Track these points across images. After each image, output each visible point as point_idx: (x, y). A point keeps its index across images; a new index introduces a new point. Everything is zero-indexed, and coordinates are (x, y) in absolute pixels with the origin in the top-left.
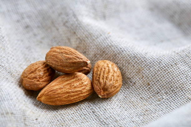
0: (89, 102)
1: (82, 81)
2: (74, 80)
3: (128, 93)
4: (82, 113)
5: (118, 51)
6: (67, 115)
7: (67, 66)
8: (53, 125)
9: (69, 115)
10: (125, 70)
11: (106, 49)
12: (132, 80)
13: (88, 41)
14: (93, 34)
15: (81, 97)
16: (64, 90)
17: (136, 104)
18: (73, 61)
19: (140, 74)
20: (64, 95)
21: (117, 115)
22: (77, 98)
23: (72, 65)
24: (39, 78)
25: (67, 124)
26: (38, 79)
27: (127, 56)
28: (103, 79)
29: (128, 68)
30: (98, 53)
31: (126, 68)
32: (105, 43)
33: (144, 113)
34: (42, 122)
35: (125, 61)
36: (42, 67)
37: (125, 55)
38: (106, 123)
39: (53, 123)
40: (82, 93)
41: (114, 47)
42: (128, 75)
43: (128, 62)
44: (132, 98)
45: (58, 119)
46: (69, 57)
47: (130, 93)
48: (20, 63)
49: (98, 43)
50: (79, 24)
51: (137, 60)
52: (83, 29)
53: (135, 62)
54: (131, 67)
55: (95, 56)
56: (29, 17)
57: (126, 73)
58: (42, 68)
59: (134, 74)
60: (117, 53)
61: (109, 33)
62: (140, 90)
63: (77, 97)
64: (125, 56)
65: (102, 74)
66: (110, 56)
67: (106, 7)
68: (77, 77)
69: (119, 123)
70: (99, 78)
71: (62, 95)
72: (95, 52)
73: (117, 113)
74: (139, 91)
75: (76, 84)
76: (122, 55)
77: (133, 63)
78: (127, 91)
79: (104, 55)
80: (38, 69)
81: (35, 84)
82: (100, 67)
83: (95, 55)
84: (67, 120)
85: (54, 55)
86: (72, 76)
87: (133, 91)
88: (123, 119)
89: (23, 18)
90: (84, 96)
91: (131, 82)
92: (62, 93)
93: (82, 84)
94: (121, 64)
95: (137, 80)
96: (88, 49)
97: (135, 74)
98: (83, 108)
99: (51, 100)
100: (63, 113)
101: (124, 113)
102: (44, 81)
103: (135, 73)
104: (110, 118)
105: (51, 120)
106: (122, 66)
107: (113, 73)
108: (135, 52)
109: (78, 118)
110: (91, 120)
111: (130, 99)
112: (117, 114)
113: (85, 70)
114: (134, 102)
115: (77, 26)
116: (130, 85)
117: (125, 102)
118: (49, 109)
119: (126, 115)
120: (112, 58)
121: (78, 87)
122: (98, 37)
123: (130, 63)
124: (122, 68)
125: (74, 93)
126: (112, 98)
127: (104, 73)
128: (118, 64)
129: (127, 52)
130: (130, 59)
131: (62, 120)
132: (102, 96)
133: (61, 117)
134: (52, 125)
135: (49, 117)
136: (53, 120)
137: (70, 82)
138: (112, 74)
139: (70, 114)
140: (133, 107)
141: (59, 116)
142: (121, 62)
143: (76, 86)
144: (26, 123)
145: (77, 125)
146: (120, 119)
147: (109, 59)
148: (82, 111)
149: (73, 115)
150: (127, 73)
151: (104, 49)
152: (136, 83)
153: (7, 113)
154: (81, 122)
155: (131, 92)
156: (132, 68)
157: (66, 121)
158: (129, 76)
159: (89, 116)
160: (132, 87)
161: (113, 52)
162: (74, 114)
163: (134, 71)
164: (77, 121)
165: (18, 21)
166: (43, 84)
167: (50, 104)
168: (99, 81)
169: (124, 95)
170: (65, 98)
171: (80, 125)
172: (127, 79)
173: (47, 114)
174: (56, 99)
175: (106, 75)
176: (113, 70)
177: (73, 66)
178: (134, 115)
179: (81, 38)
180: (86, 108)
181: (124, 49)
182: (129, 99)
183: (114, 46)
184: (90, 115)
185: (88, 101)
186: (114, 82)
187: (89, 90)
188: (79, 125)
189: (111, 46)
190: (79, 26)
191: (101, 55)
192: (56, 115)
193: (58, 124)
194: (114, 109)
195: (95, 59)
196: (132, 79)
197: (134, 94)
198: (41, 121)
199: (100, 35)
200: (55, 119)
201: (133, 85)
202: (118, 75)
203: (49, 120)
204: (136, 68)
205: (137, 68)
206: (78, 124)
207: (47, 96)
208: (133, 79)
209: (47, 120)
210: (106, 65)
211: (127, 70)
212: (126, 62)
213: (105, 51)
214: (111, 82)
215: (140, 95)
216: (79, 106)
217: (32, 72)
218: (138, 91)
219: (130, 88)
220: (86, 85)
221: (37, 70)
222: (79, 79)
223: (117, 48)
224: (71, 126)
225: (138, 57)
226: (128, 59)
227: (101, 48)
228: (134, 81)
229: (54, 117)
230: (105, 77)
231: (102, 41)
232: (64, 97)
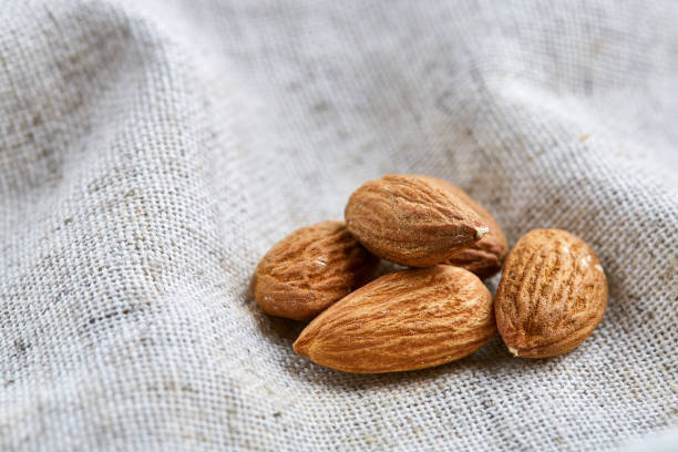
0: (480, 368)
1: (459, 296)
2: (432, 289)
3: (625, 348)
4: (444, 405)
5: (605, 202)
6: (393, 410)
7: (406, 241)
8: (336, 439)
9: (400, 409)
10: (622, 267)
11: (567, 192)
12: (642, 304)
13: (511, 164)
14: (531, 139)
15: (449, 349)
16: (387, 321)
17: (643, 388)
18: (429, 224)
19: (671, 283)
20: (388, 340)
21: (563, 419)
22: (432, 353)
23: (423, 237)
24: (310, 276)
25: (384, 439)
26: (307, 279)
27: (633, 219)
28: (531, 292)
29: (632, 261)
30: (539, 206)
31: (628, 261)
32: (564, 172)
33: (663, 419)
34: (299, 427)
35: (624, 236)
36: (327, 239)
37: (626, 214)
38: (520, 445)
39: (338, 431)
40: (451, 337)
41: (593, 187)
42: (632, 284)
43: (633, 241)
44: (636, 366)
45: (359, 420)
46: (418, 209)
47: (629, 348)
48: (271, 225)
49: (541, 171)
50: (487, 103)
51: (664, 235)
52: (496, 119)
53: (656, 240)
54: (645, 257)
55: (528, 213)
56: (333, 74)
57: (626, 277)
58: (328, 244)
59: (651, 283)
60: (599, 207)
61: (583, 139)
62: (666, 339)
63: (435, 348)
64: (625, 218)
65: (531, 274)
66: (576, 218)
67: (596, 49)
68: (442, 280)
69: (566, 446)
70: (518, 288)
71: (380, 338)
72: (530, 201)
73: (567, 413)
74: (664, 342)
75: (434, 304)
76: (616, 213)
77: (651, 245)
78: (623, 340)
79: (559, 212)
80: (314, 245)
81: (294, 297)
82: (529, 252)
83: (529, 211)
84: (389, 424)
85: (371, 200)
86: (424, 277)
87: (642, 343)
88: (584, 434)
89: (311, 76)
90: (458, 347)
91: (640, 311)
92: (380, 331)
93: (458, 305)
94: (611, 244)
95: (661, 304)
96: (509, 190)
97: (656, 284)
98: (453, 387)
99: (342, 352)
100: (380, 402)
101: (594, 414)
102: (326, 289)
103: (656, 279)
104: (537, 428)
105: (331, 421)
106: (614, 255)
107: (572, 275)
108: (660, 207)
109: (429, 422)
110: (471, 429)
111: (626, 370)
112: (565, 416)
113: (480, 258)
114: (637, 379)
115: (479, 110)
116: (636, 322)
117: (607, 378)
118: (334, 385)
119: (599, 422)
120: (583, 222)
121: (439, 314)
122: (546, 148)
123: (642, 245)
124: (614, 261)
125: (423, 336)
126: (560, 361)
127: (538, 270)
128: (600, 246)
129: (635, 204)
130: (640, 230)
131: (370, 423)
132: (521, 350)
133: (371, 416)
134: (332, 438)
135: (328, 411)
136: (339, 421)
137: (415, 297)
138: (566, 277)
139: (404, 405)
140: (632, 395)
141: (363, 409)
142: (612, 239)
143: (433, 310)
144: (234, 423)
145: (419, 444)
146: (573, 433)
147: (571, 227)
148: (448, 399)
149: (413, 409)
150: (629, 278)
151: (558, 191)
152: (654, 314)
153: (170, 386)
154: (436, 434)
155: (635, 347)
156: (646, 262)
157: (386, 427)
158: (636, 289)
159: (469, 416)
160: (640, 326)
161: (586, 203)
162: (416, 405)
163: (653, 272)
164: (422, 430)
165: (293, 87)
166: (322, 296)
167: (338, 366)
168: (515, 297)
169: (607, 355)
170: (389, 349)
171: (430, 444)
172: (626, 297)
173: (323, 401)
174: (360, 351)
175: (542, 280)
176: (574, 265)
177: (428, 241)
178: (628, 423)
179: (488, 152)
180: (463, 389)
181: (625, 194)
182: (621, 369)
183: (593, 183)
184: (471, 413)
185: (474, 368)
186: (570, 304)
187: (478, 329)
188: (427, 446)
189: (583, 183)
190: (484, 108)
191: (546, 212)
192: (353, 407)
193: (353, 438)
194: (561, 397)
195: (529, 225)
196: (643, 299)
197: (644, 352)
198: (295, 423)
199: (550, 142)
200: (346, 420)
201: (646, 323)
202: (588, 283)
203: (324, 422)
204: (659, 262)
205: (664, 262)
206: (424, 443)
207: (327, 338)
208: (648, 299)
209: (317, 422)
210: (550, 246)
211: (628, 270)
212: (629, 240)
213: (561, 197)
214: (558, 306)
215: (664, 356)
216: (439, 380)
217: (291, 256)
218: (659, 342)
219: (632, 330)
220: (470, 311)
221: (308, 249)
222: (447, 288)
223: (601, 188)
224: (397, 445)
225: (668, 225)
226: (635, 230)
227: (550, 186)
228: (651, 308)
229: (347, 412)
230: (539, 287)
231: (555, 164)
232: (386, 345)
